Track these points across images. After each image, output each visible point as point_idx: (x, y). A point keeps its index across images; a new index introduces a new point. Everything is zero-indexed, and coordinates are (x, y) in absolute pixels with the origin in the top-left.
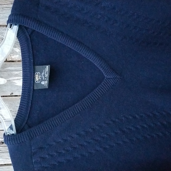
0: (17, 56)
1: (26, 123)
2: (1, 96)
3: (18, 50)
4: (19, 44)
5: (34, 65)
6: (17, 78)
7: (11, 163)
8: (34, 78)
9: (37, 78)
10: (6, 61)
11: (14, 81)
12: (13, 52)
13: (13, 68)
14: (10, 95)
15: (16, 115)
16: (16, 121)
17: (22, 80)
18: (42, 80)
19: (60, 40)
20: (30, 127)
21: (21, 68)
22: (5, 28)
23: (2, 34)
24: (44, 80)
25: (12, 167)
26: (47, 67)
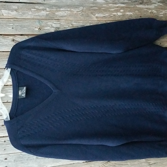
0: (10, 83)
1: (15, 115)
2: (3, 103)
3: (11, 80)
4: (11, 77)
5: (19, 87)
6: (10, 93)
7: (8, 135)
8: (18, 93)
9: (20, 93)
10: (5, 85)
11: (8, 95)
12: (8, 81)
13: (8, 89)
14: (6, 102)
15: (9, 112)
16: (10, 114)
17: (12, 94)
18: (22, 94)
19: (31, 75)
20: (16, 117)
21: (12, 88)
22: (4, 70)
23: (2, 72)
24: (24, 94)
25: (8, 138)
26: (25, 87)
